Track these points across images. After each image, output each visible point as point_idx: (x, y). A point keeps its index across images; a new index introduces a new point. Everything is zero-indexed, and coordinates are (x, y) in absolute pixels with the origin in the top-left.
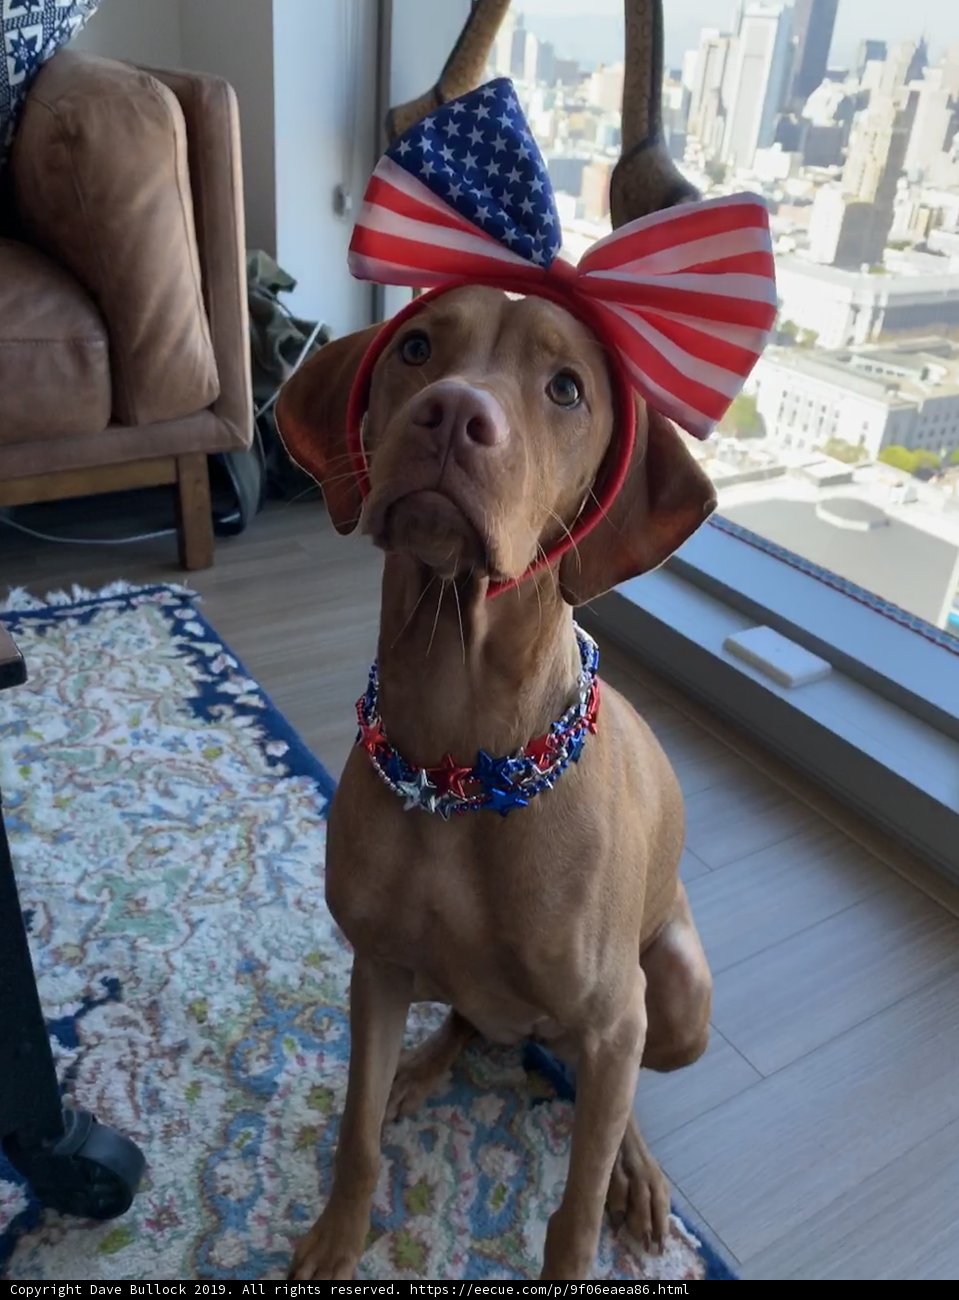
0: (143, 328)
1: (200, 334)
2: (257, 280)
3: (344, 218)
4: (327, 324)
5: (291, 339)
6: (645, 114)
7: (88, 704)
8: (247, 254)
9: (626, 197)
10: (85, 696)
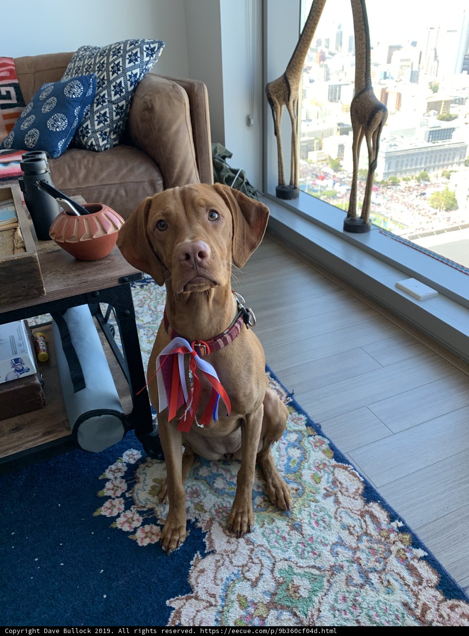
0: (175, 175)
1: (196, 176)
2: (217, 155)
3: (251, 128)
4: (243, 169)
5: (229, 176)
6: (364, 79)
7: (159, 310)
8: (212, 145)
9: (356, 112)
10: (157, 308)
